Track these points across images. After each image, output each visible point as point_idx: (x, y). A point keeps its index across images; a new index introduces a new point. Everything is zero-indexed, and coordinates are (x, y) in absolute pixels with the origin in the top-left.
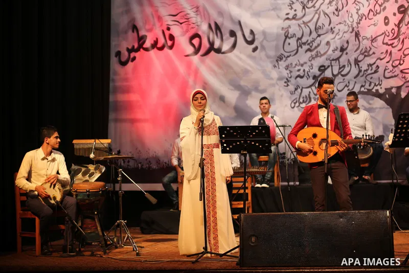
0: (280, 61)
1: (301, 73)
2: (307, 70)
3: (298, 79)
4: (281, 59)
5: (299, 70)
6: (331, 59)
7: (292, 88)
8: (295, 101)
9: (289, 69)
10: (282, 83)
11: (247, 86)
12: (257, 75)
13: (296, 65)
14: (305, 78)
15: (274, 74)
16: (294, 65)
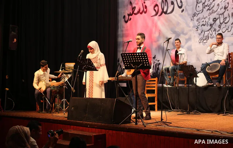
0: (194, 17)
1: (204, 23)
2: (207, 21)
3: (203, 26)
4: (195, 16)
5: (203, 21)
6: (219, 14)
7: (199, 31)
8: (201, 39)
9: (199, 21)
10: (195, 29)
11: (178, 32)
12: (183, 25)
13: (202, 18)
14: (206, 26)
15: (191, 24)
16: (201, 19)
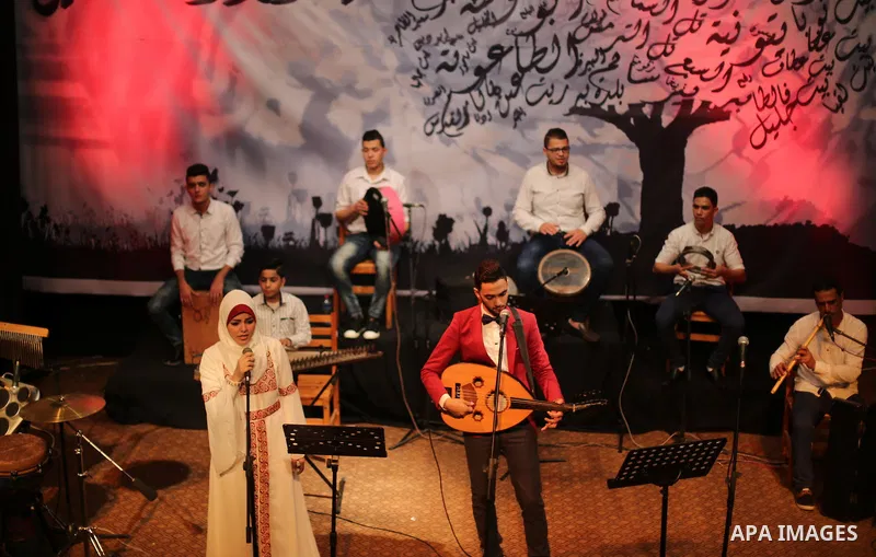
0: (405, 28)
1: (450, 59)
2: (462, 52)
3: (443, 72)
4: (406, 24)
5: (445, 53)
6: (517, 32)
7: (427, 90)
8: (434, 120)
9: (423, 48)
10: (408, 79)
11: (329, 82)
12: (350, 57)
13: (439, 39)
14: (457, 70)
15: (391, 58)
16: (434, 40)
